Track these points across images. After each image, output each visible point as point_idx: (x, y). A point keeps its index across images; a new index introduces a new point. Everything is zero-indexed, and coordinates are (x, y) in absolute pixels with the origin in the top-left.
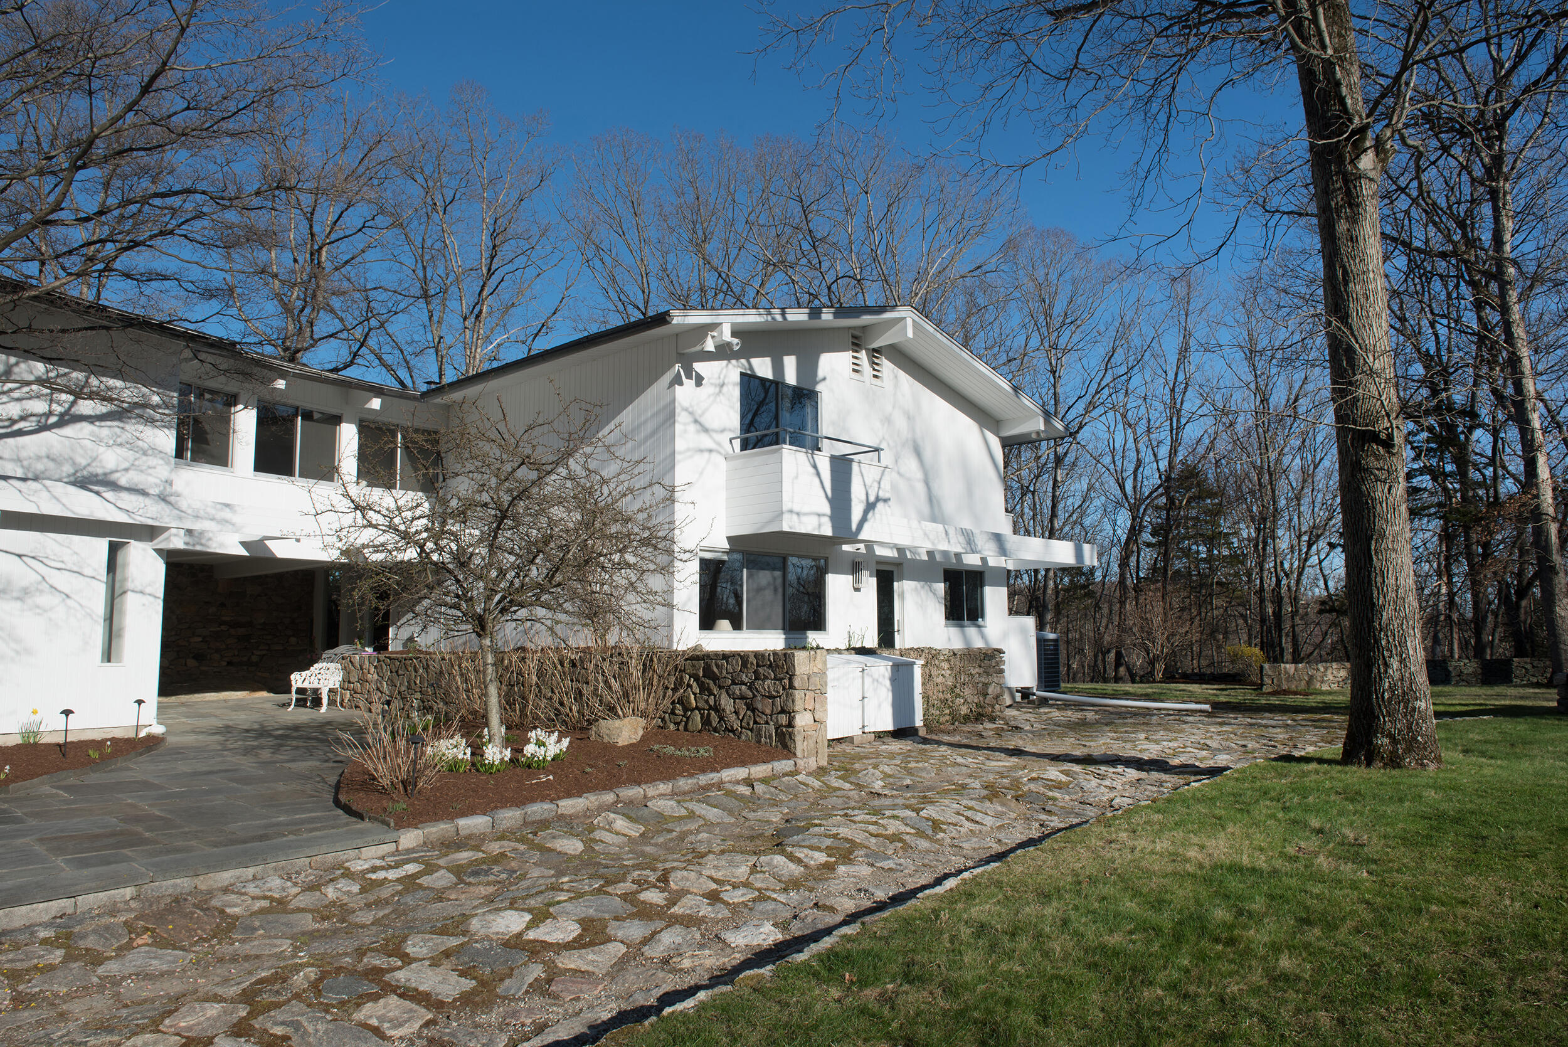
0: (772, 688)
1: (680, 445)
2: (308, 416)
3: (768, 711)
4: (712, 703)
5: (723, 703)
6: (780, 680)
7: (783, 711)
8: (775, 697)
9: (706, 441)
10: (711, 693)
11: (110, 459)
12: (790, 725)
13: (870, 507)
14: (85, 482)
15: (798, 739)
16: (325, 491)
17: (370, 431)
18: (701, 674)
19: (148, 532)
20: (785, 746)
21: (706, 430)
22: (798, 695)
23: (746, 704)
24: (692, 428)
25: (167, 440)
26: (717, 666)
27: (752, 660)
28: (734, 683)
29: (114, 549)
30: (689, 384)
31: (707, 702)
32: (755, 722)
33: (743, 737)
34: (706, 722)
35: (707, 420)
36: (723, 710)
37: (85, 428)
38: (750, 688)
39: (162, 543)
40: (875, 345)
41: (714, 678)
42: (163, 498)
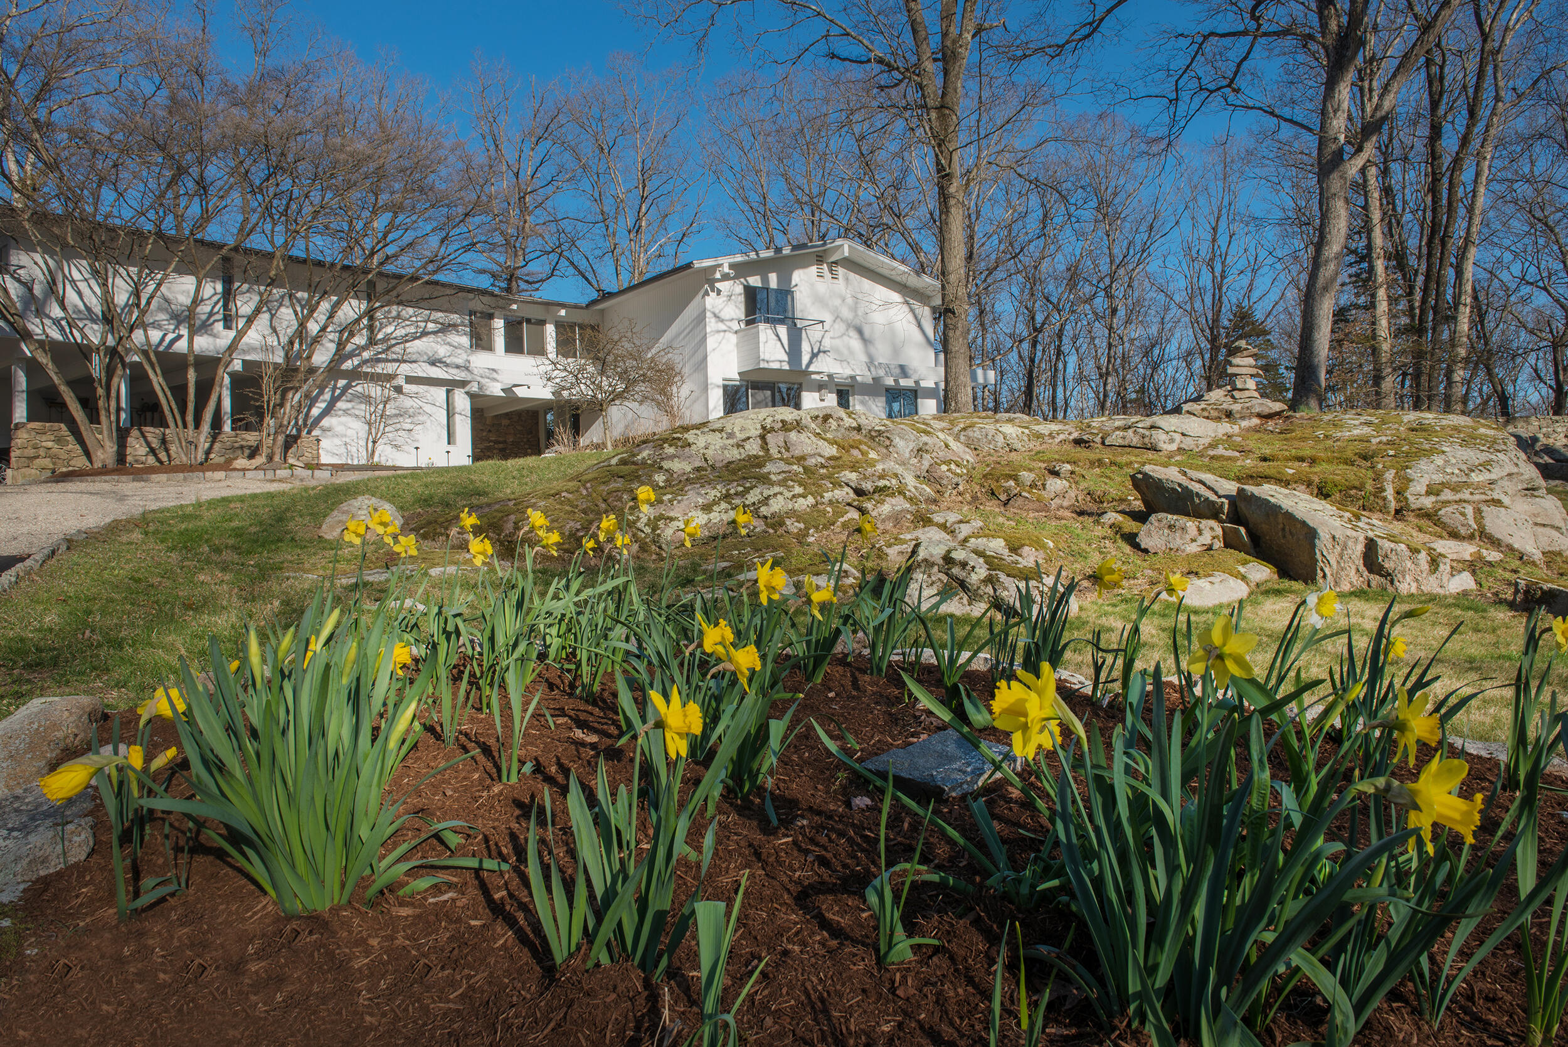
1: (708, 330)
2: (529, 321)
9: (722, 327)
11: (442, 351)
13: (814, 356)
14: (433, 363)
16: (540, 360)
17: (560, 326)
19: (463, 384)
21: (722, 321)
24: (713, 320)
25: (465, 341)
29: (448, 392)
30: (713, 295)
35: (723, 315)
37: (432, 338)
39: (467, 389)
40: (833, 259)
42: (467, 369)
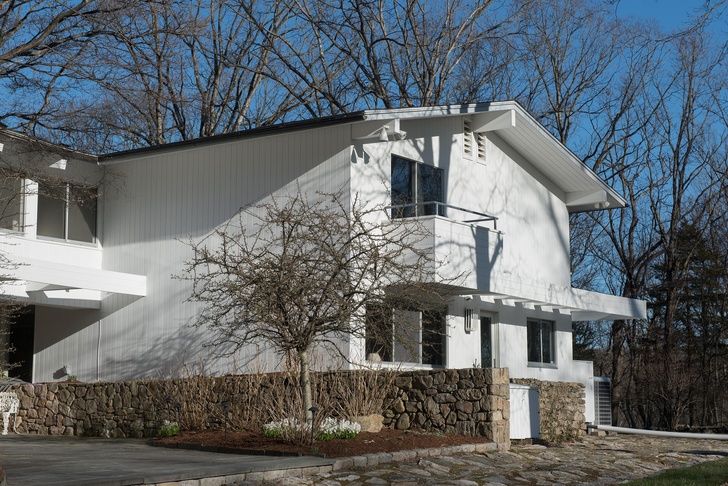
0: (473, 395)
3: (469, 411)
4: (420, 406)
5: (430, 406)
6: (480, 388)
7: (482, 410)
8: (476, 401)
10: (419, 400)
12: (488, 419)
15: (494, 430)
18: (411, 386)
20: (483, 434)
22: (494, 398)
23: (450, 407)
26: (425, 380)
27: (455, 374)
28: (439, 392)
31: (416, 406)
32: (458, 419)
33: (448, 431)
34: (415, 420)
36: (431, 412)
38: (454, 395)
40: (479, 130)
41: (423, 389)
